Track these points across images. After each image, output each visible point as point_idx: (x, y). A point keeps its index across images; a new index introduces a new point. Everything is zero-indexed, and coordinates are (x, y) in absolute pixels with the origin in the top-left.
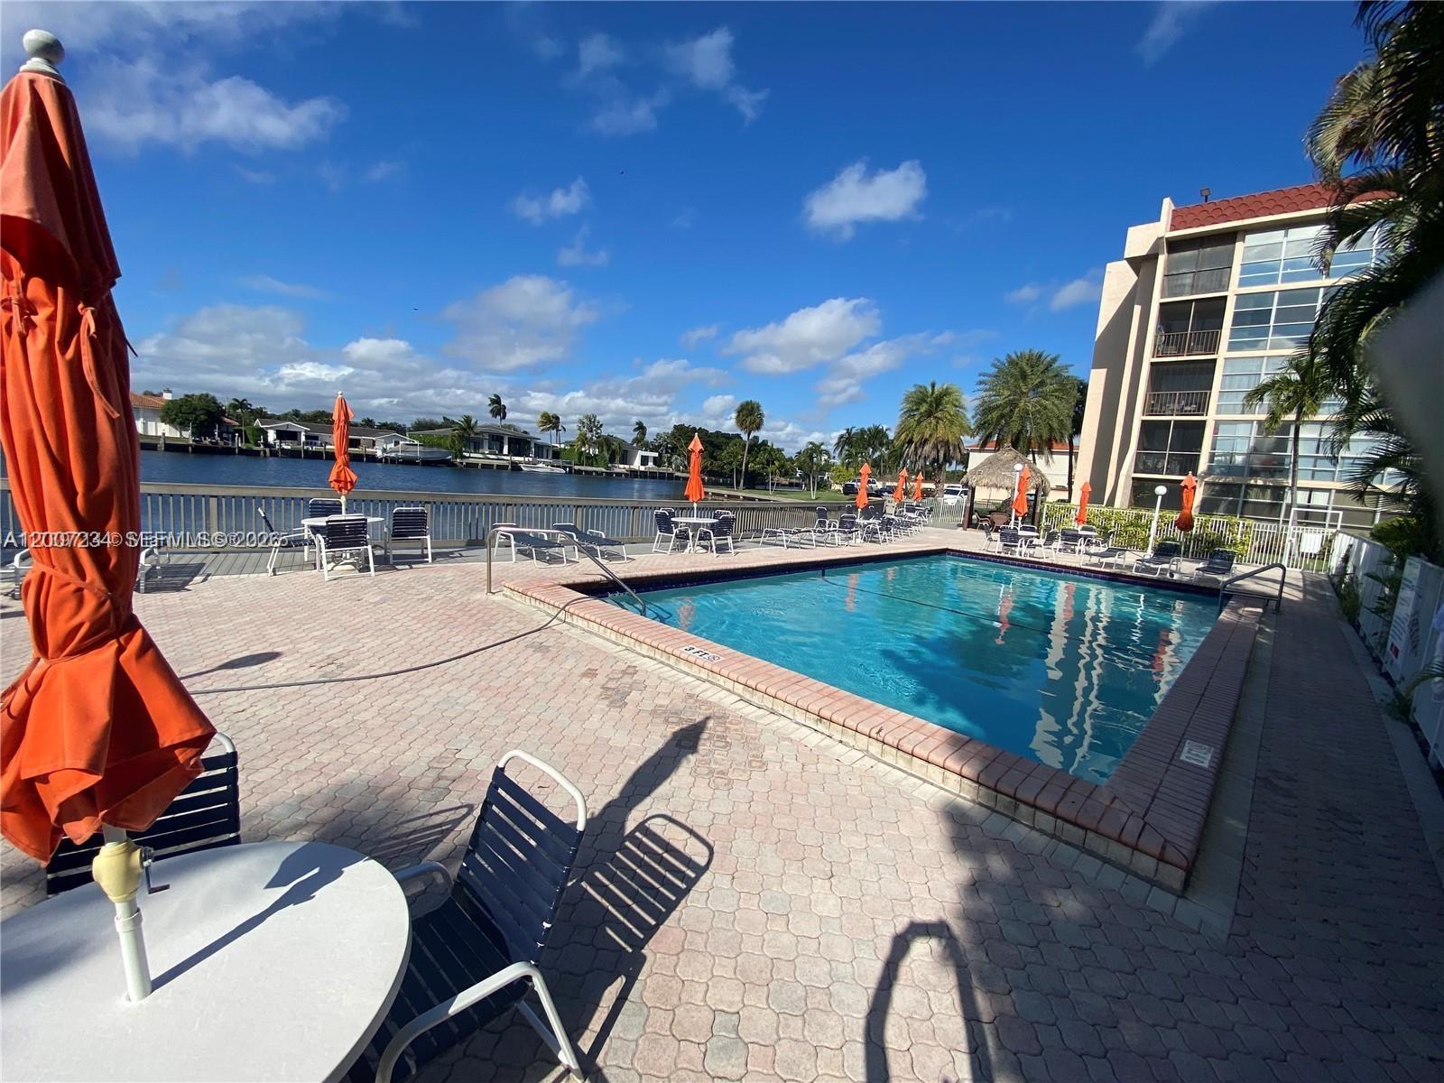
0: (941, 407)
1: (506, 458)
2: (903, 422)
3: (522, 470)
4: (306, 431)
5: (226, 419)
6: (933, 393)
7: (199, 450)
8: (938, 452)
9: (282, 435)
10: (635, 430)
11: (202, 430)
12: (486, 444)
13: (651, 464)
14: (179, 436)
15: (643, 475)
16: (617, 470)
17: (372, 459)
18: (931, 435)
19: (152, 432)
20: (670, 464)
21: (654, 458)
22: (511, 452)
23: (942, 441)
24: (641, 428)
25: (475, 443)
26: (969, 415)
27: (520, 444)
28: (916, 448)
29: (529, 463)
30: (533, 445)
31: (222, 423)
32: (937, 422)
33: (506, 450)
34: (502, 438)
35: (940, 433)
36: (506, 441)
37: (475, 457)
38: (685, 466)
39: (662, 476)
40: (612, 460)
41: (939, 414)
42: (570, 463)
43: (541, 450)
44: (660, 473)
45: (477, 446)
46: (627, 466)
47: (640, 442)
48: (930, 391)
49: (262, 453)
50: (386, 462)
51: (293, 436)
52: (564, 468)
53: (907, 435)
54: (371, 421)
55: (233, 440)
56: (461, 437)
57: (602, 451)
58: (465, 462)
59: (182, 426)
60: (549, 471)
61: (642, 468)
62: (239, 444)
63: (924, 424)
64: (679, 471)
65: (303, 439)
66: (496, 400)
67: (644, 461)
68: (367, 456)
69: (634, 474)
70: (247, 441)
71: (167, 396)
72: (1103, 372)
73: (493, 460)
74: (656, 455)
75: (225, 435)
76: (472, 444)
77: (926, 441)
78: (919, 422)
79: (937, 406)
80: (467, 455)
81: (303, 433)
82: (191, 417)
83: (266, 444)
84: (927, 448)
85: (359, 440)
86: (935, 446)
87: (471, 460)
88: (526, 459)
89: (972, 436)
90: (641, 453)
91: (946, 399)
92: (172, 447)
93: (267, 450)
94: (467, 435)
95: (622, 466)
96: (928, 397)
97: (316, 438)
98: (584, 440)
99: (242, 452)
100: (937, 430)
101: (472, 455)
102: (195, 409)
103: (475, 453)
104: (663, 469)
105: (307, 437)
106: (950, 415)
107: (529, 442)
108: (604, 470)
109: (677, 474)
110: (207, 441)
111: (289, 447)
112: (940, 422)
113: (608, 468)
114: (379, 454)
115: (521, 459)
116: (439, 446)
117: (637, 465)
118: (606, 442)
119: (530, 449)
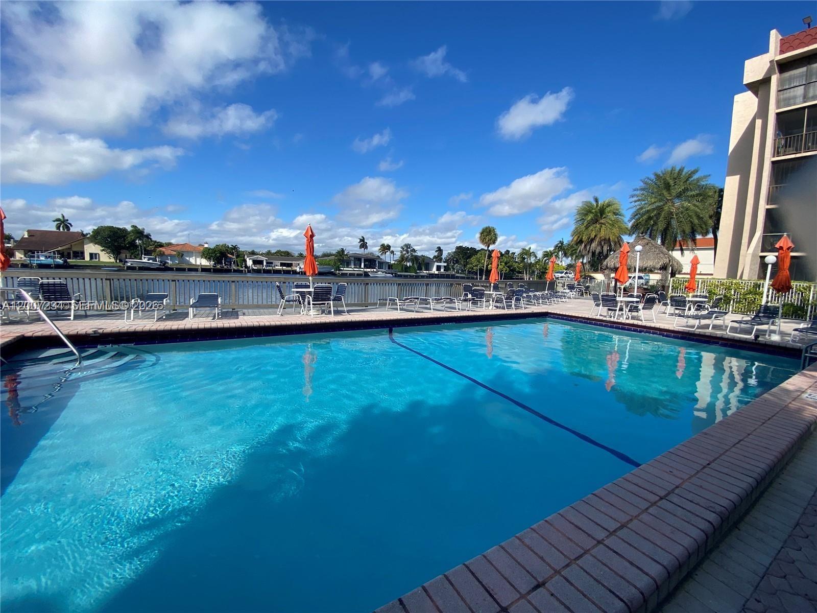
0: (604, 216)
1: (363, 269)
2: (576, 228)
3: (369, 276)
4: (266, 260)
5: (229, 255)
6: (597, 206)
7: (216, 271)
8: (602, 247)
9: (255, 262)
10: (436, 251)
11: (218, 260)
12: (352, 264)
13: (442, 270)
14: (209, 264)
15: (437, 276)
16: (422, 274)
17: (295, 272)
18: (595, 236)
19: (198, 263)
20: (454, 269)
21: (445, 266)
22: (366, 266)
23: (605, 239)
24: (440, 250)
25: (347, 263)
26: (626, 219)
27: (371, 262)
28: (585, 246)
29: (373, 272)
30: (377, 263)
31: (226, 257)
32: (601, 226)
33: (362, 266)
34: (361, 259)
35: (602, 233)
36: (363, 261)
37: (347, 270)
38: (462, 270)
39: (448, 277)
40: (420, 269)
41: (602, 221)
42: (396, 271)
43: (382, 264)
44: (447, 275)
45: (348, 265)
46: (428, 272)
47: (438, 258)
48: (595, 205)
49: (244, 271)
50: (302, 274)
51: (261, 262)
52: (392, 274)
53: (579, 237)
54: (302, 254)
55: (231, 265)
56: (340, 260)
57: (413, 264)
58: (341, 272)
59: (209, 259)
60: (384, 276)
61: (437, 272)
62: (234, 267)
63: (591, 228)
64: (458, 273)
65: (265, 264)
66: (362, 240)
67: (439, 268)
68: (293, 271)
69: (432, 276)
70: (238, 265)
71: (206, 246)
72: (737, 178)
73: (357, 271)
74: (446, 264)
75: (227, 263)
76: (345, 263)
77: (593, 240)
78: (587, 227)
79: (601, 215)
80: (342, 269)
81: (265, 261)
82: (213, 255)
83: (246, 267)
84: (593, 245)
85: (292, 264)
86: (600, 243)
87: (344, 272)
88: (372, 270)
89: (630, 235)
90: (436, 264)
91: (608, 209)
92: (205, 270)
93: (246, 270)
94: (342, 258)
95: (425, 272)
96: (593, 209)
97: (272, 263)
98: (403, 258)
99: (235, 271)
100: (600, 231)
101: (345, 269)
102: (215, 251)
103: (347, 268)
104: (448, 273)
105: (267, 263)
106: (612, 220)
107: (375, 261)
108: (414, 274)
109: (457, 275)
110: (219, 267)
111: (256, 268)
112: (603, 226)
113: (416, 273)
114: (298, 270)
115: (369, 270)
116: (329, 265)
117: (434, 271)
118: (415, 259)
119: (375, 264)
